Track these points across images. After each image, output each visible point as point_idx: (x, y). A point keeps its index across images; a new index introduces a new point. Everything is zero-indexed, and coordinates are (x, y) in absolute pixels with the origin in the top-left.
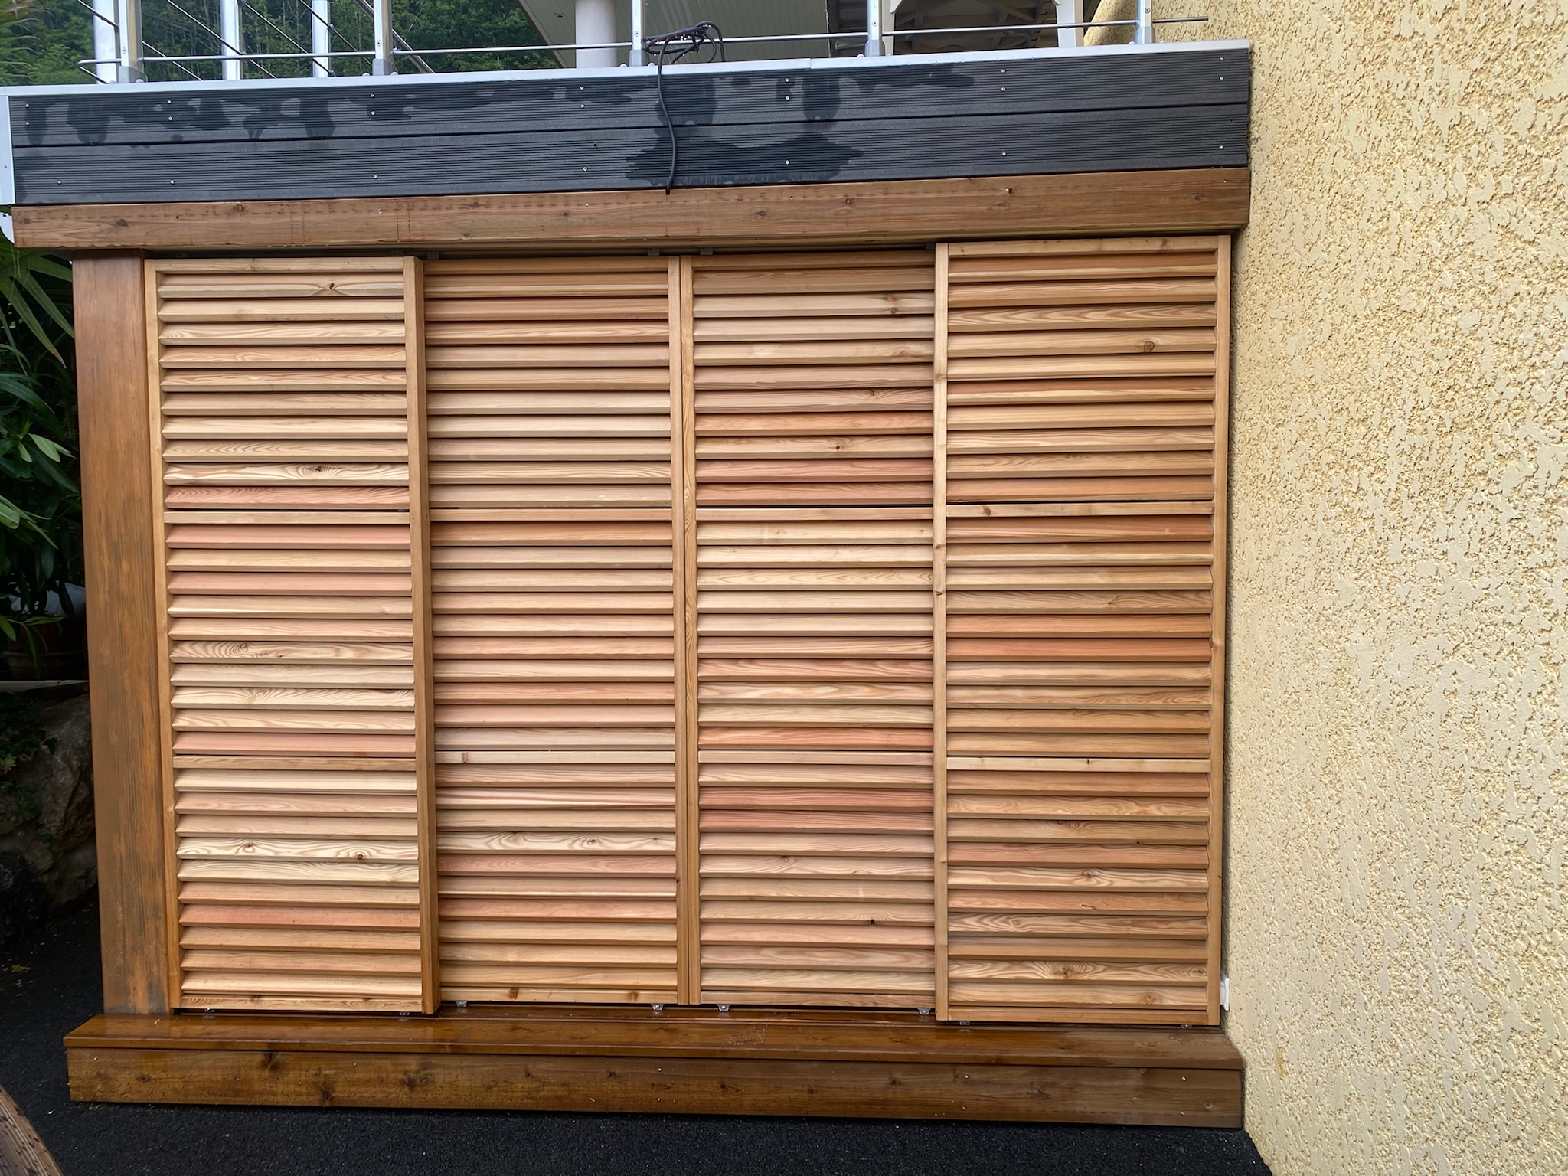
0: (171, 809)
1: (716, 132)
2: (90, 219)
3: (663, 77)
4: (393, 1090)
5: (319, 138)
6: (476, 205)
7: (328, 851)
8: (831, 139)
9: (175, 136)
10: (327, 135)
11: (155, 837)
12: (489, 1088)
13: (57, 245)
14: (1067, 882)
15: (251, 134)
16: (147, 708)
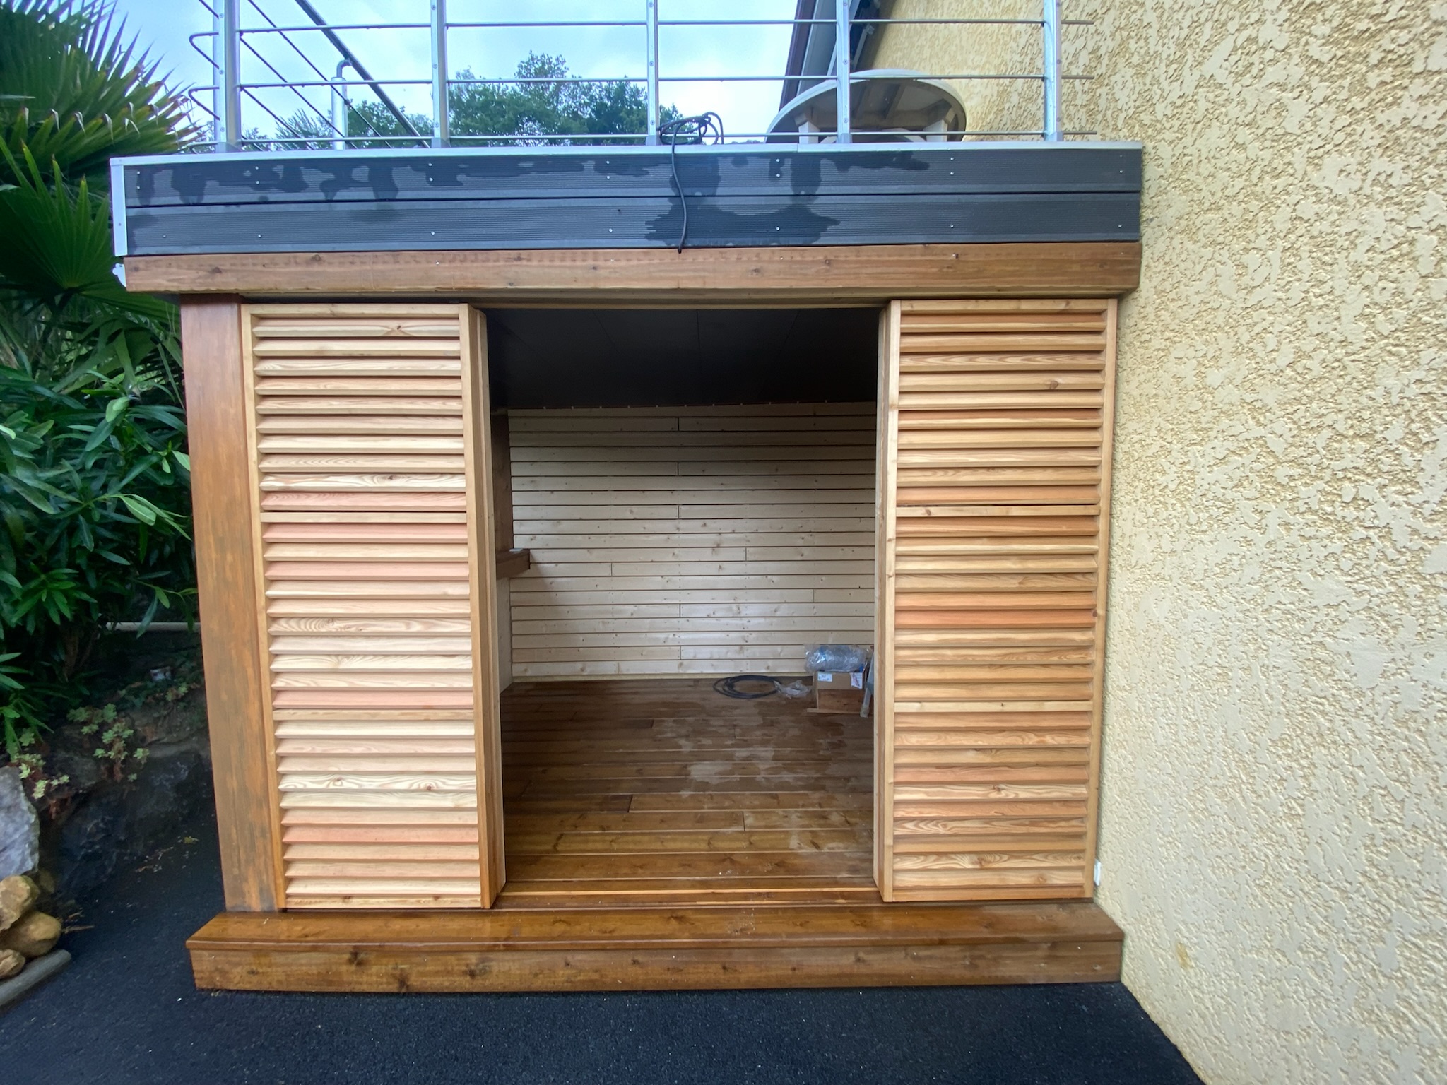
0: (272, 753)
1: (720, 202)
2: (190, 268)
3: (676, 156)
4: (457, 979)
5: (385, 200)
6: (519, 259)
7: (403, 783)
8: (813, 210)
9: (262, 197)
10: (391, 197)
11: (260, 774)
12: (536, 975)
13: (162, 289)
14: (983, 795)
15: (326, 196)
16: (250, 671)
